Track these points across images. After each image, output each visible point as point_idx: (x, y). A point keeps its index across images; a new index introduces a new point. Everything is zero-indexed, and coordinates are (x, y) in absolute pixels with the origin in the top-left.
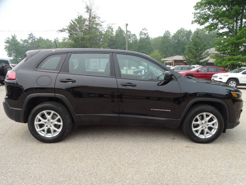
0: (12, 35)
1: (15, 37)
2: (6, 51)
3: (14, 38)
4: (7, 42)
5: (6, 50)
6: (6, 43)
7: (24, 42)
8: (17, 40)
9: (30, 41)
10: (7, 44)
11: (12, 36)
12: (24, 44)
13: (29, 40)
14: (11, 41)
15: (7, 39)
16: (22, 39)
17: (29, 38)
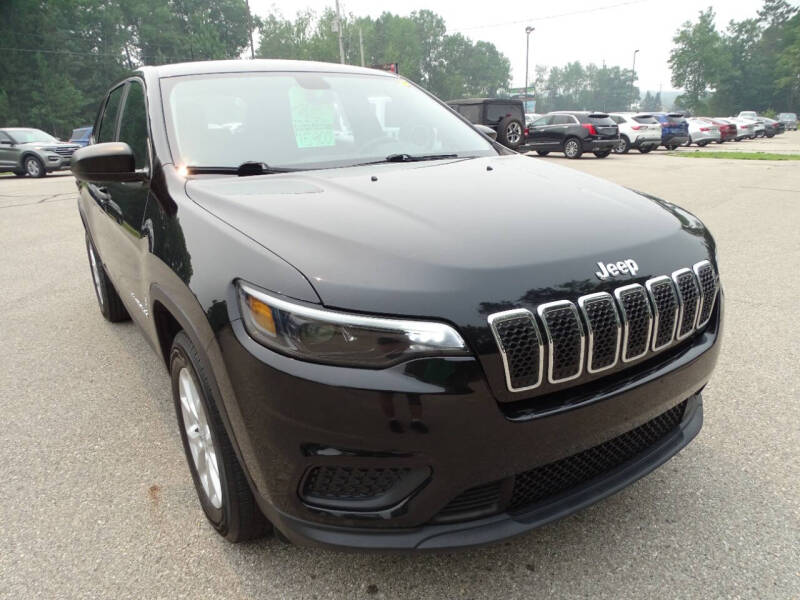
0: (701, 12)
1: (709, 16)
2: (671, 68)
3: (705, 19)
4: (683, 37)
5: (671, 64)
6: (677, 40)
7: (740, 31)
8: (713, 26)
9: (765, 25)
10: (680, 46)
11: (700, 15)
12: (738, 37)
13: (759, 20)
14: (695, 31)
15: (683, 29)
16: (735, 22)
17: (761, 14)
